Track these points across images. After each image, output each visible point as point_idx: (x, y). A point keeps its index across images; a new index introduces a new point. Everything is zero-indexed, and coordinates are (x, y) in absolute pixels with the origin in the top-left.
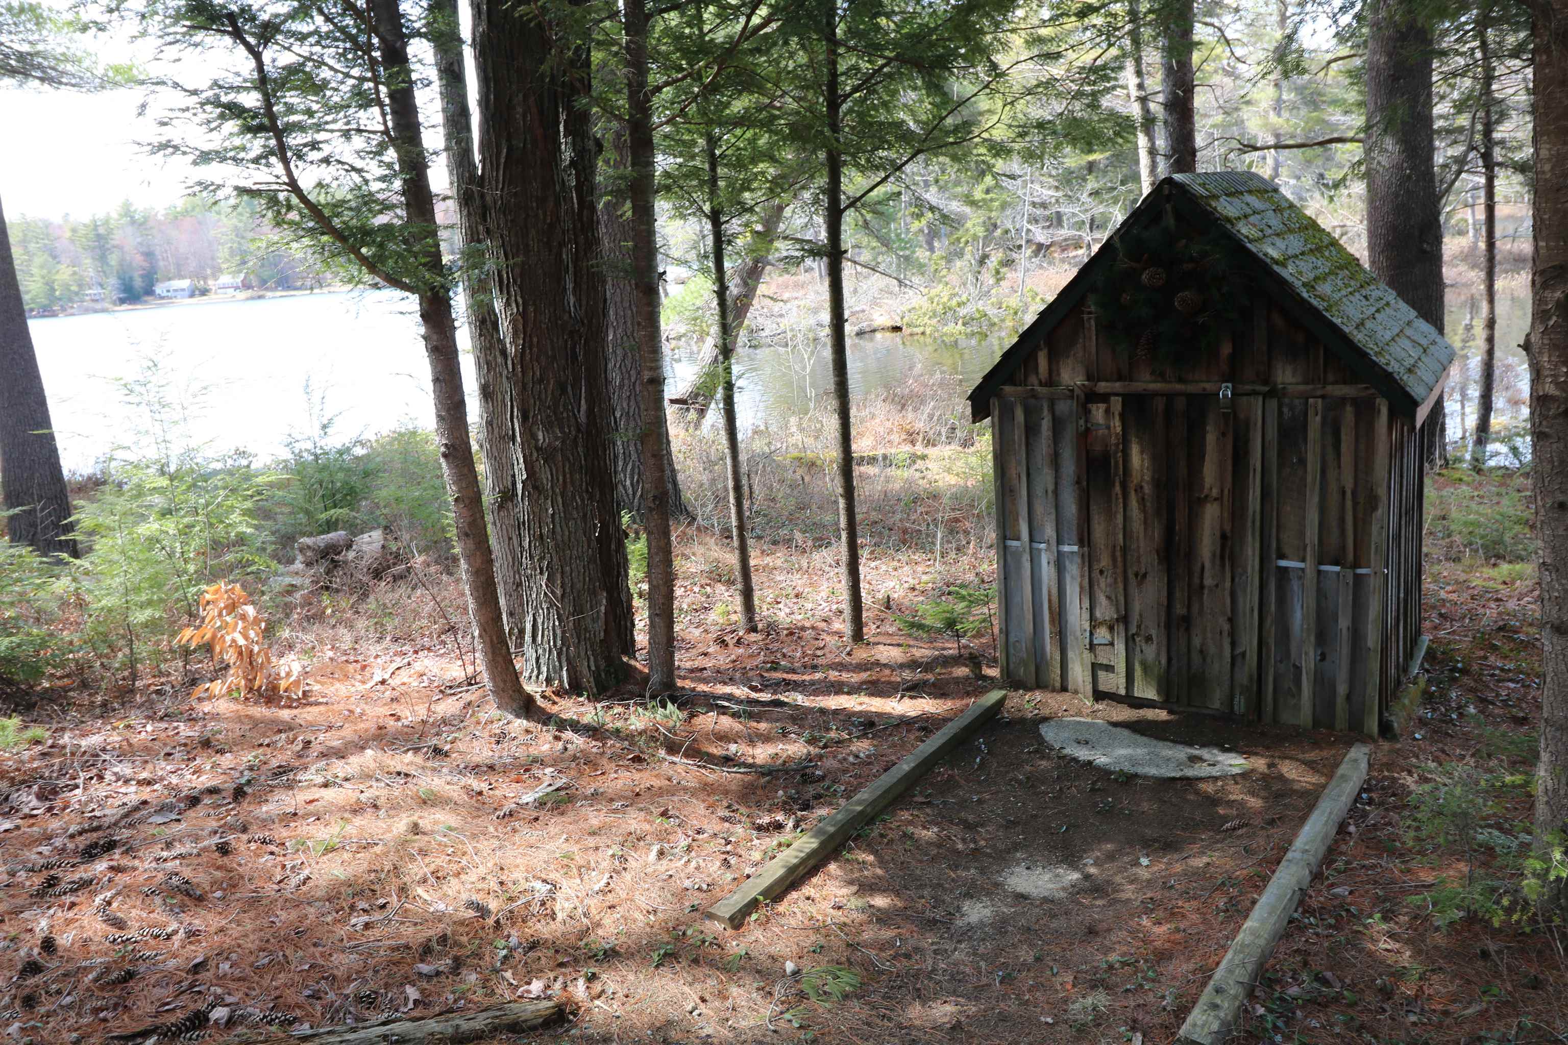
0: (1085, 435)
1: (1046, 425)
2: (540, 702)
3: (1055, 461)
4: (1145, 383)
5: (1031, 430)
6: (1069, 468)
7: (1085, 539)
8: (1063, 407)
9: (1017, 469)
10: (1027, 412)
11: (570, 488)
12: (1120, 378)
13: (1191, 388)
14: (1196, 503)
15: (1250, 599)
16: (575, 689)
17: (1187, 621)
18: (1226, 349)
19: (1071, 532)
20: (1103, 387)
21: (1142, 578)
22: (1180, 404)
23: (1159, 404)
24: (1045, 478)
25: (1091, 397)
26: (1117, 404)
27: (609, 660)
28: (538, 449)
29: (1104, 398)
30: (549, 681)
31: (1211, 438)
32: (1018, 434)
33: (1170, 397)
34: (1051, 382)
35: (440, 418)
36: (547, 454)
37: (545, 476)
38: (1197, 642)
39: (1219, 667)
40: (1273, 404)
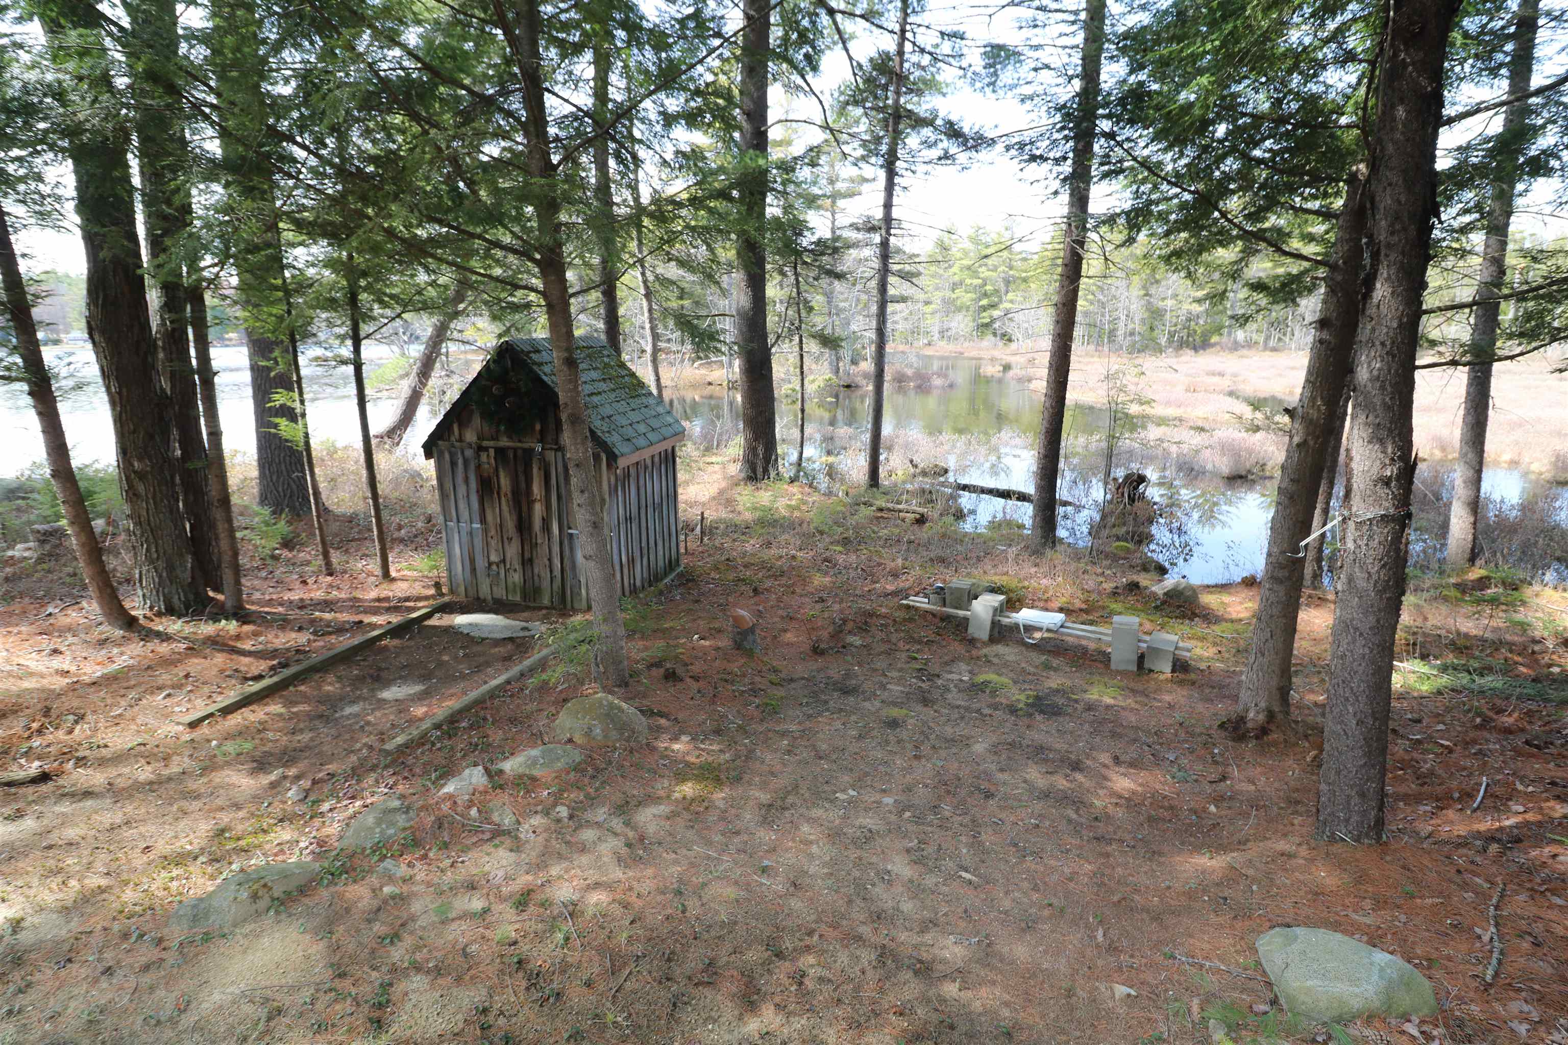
0: (478, 467)
1: (460, 462)
2: (142, 621)
3: (466, 480)
4: (504, 442)
5: (453, 464)
6: (473, 485)
7: (483, 520)
8: (469, 453)
9: (449, 485)
10: (451, 453)
11: (159, 495)
12: (493, 439)
13: (526, 446)
14: (531, 503)
15: (556, 549)
16: (171, 611)
17: (531, 560)
18: (538, 427)
19: (477, 517)
20: (485, 443)
21: (510, 540)
22: (520, 452)
23: (511, 454)
24: (462, 490)
25: (480, 449)
26: (492, 452)
27: (197, 594)
28: (135, 472)
29: (486, 449)
30: (151, 608)
31: (535, 470)
32: (448, 466)
33: (515, 450)
34: (461, 440)
35: (49, 454)
36: (141, 476)
37: (141, 488)
38: (536, 571)
39: (546, 584)
40: (559, 454)
